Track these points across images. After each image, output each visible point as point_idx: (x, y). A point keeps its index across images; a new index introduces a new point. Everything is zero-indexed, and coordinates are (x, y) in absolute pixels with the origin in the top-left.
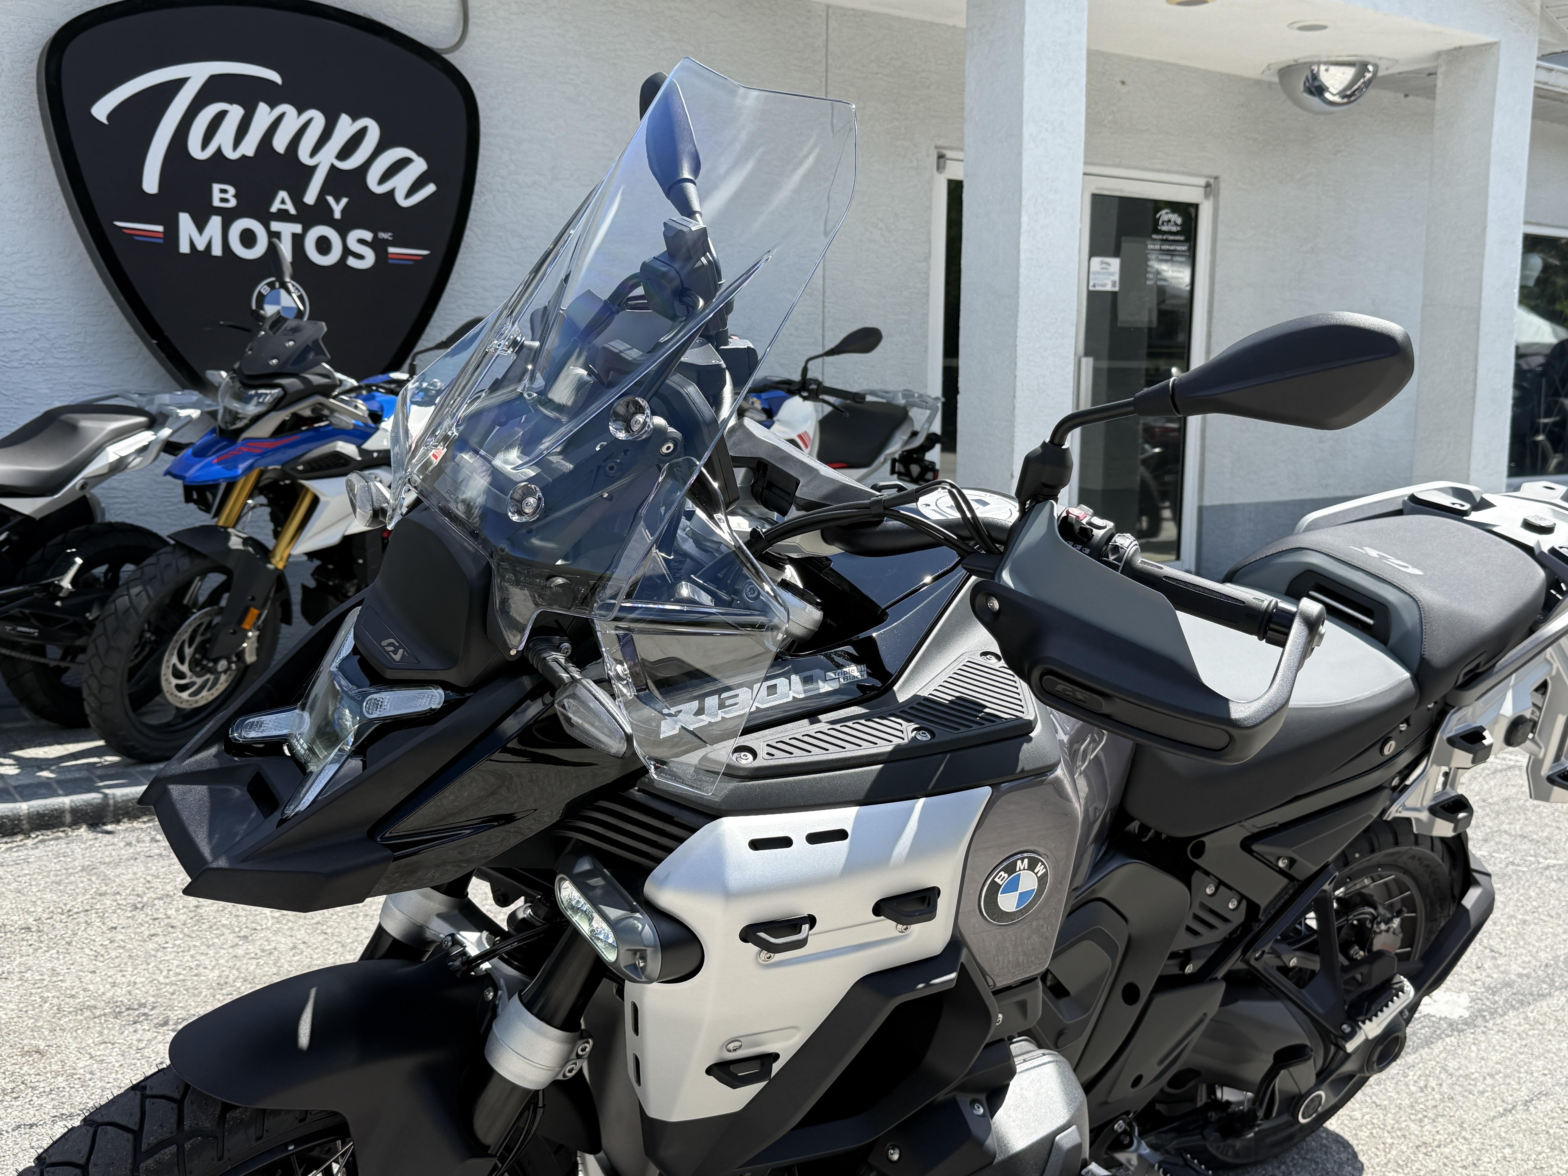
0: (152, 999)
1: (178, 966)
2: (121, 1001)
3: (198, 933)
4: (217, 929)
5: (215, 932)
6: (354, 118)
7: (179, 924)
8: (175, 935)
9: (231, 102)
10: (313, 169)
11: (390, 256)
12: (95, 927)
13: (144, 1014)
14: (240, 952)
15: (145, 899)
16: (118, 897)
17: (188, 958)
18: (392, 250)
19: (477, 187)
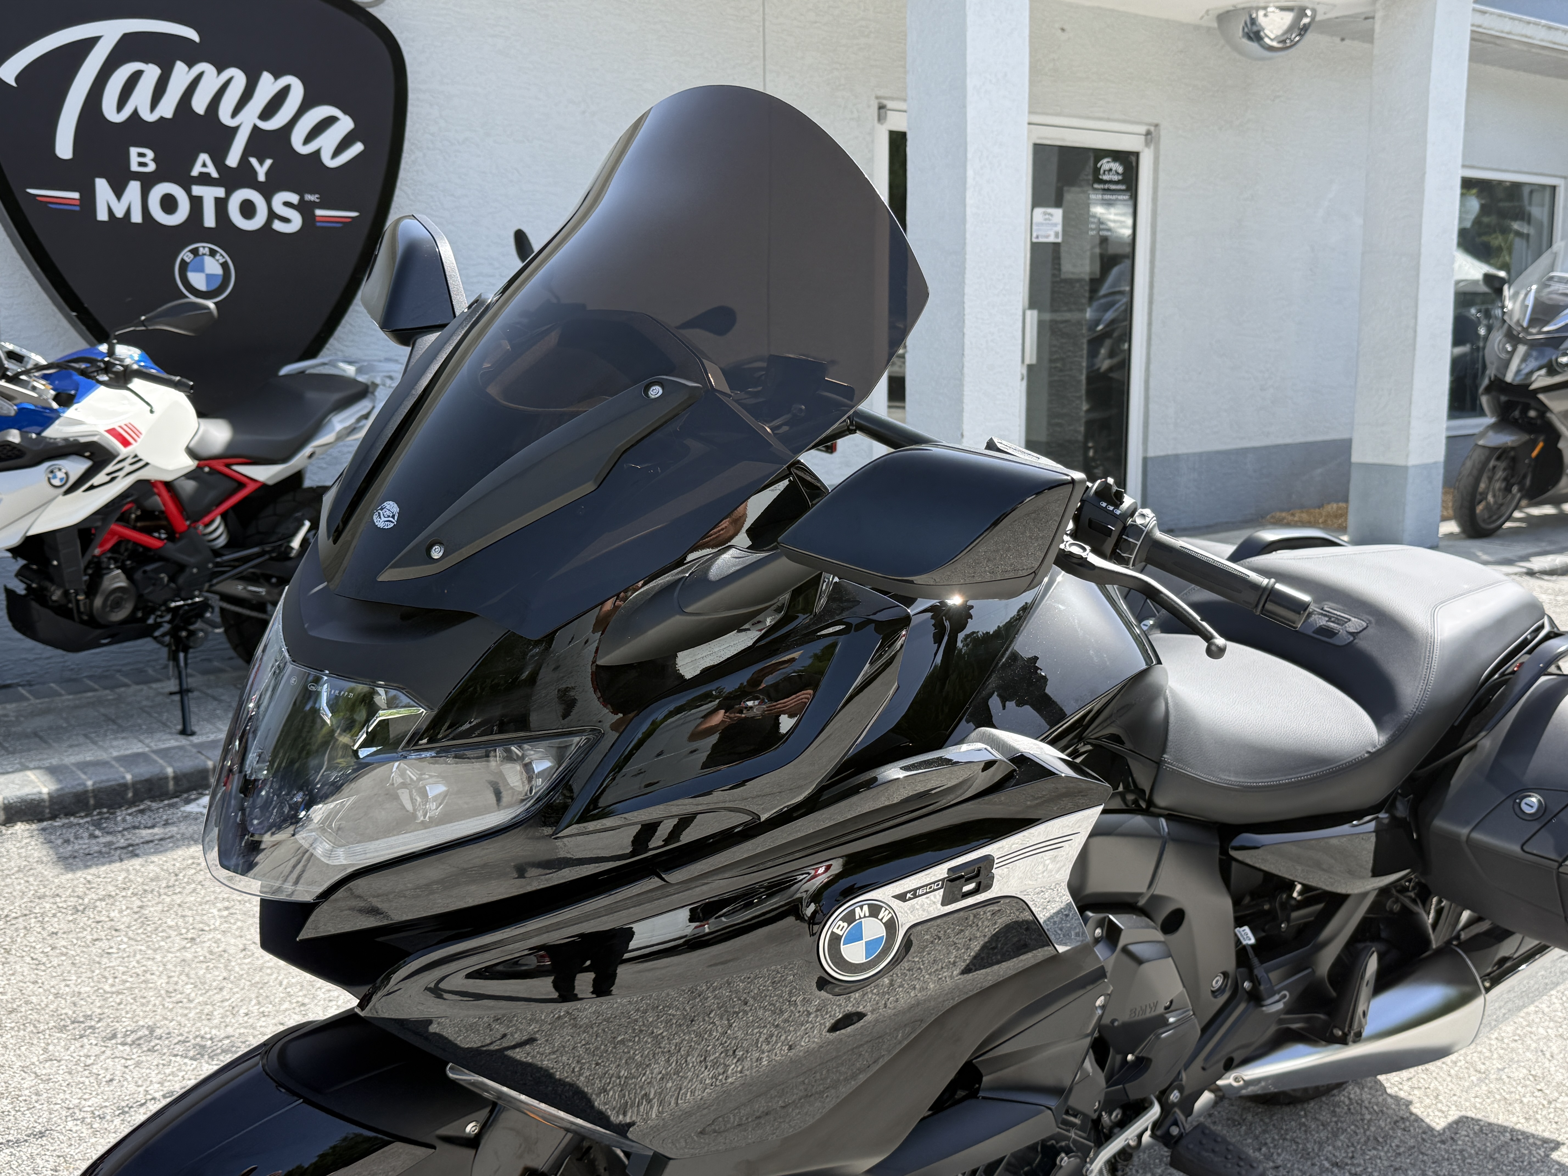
0: (99, 1011)
1: (123, 973)
2: (66, 1014)
3: (143, 936)
4: (163, 931)
5: (161, 934)
6: (277, 76)
7: (122, 927)
8: (119, 939)
9: (146, 62)
10: (234, 130)
11: (317, 219)
12: (35, 933)
13: (90, 1027)
14: (188, 955)
15: (86, 901)
16: (58, 899)
17: (134, 963)
18: (319, 212)
19: (407, 146)
